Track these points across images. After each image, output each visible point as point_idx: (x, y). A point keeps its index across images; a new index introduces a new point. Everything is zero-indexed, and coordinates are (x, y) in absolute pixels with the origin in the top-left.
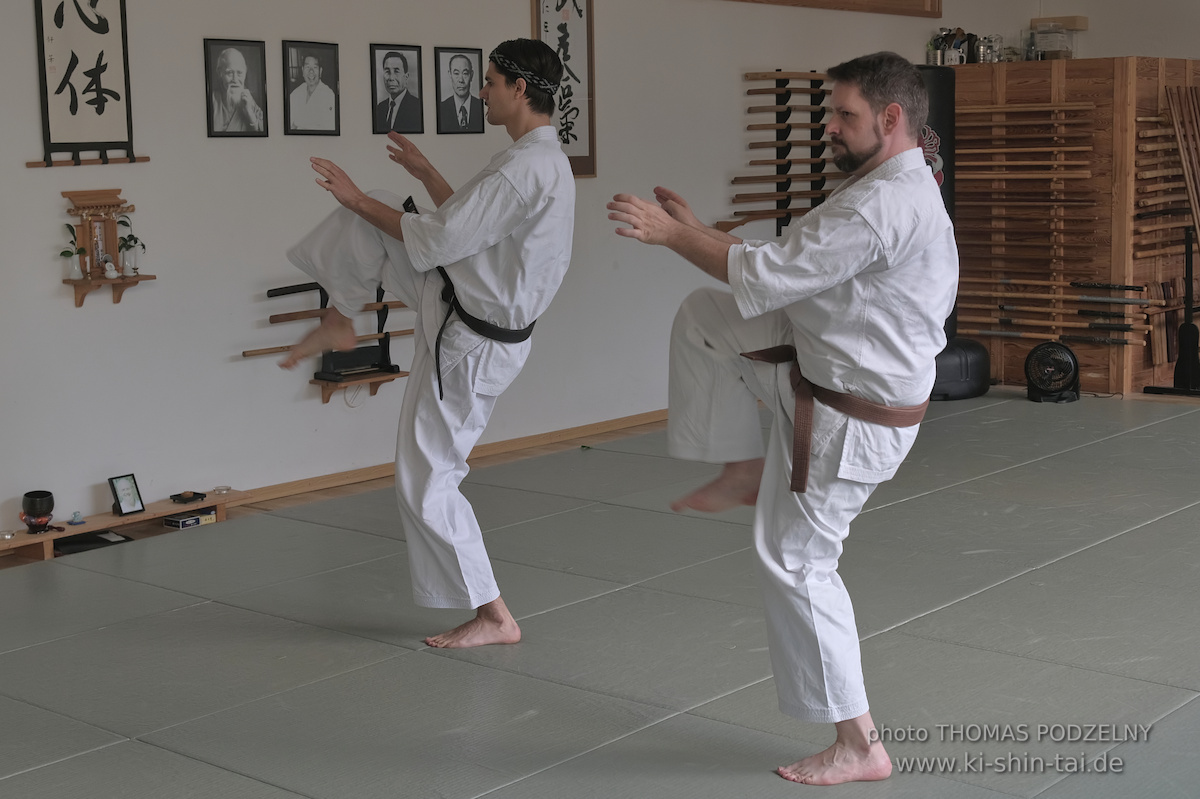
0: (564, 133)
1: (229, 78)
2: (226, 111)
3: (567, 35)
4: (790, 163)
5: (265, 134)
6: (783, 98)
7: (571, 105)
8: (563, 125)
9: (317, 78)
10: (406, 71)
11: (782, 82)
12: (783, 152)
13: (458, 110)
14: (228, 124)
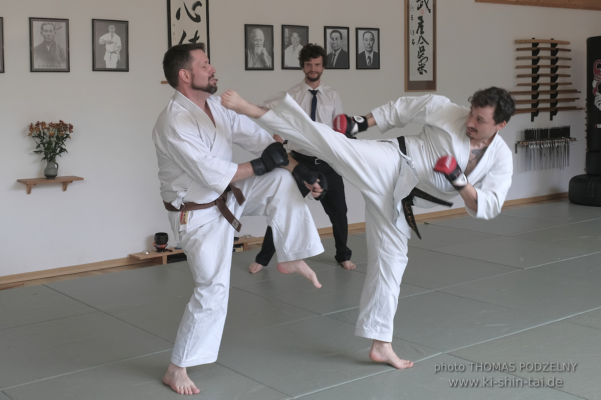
0: (420, 69)
1: (256, 43)
2: (254, 58)
3: (422, 22)
4: (539, 85)
5: (272, 69)
6: (535, 52)
7: (424, 56)
8: (420, 65)
9: (298, 43)
10: (341, 39)
11: (535, 45)
12: (535, 79)
13: (367, 58)
14: (255, 64)
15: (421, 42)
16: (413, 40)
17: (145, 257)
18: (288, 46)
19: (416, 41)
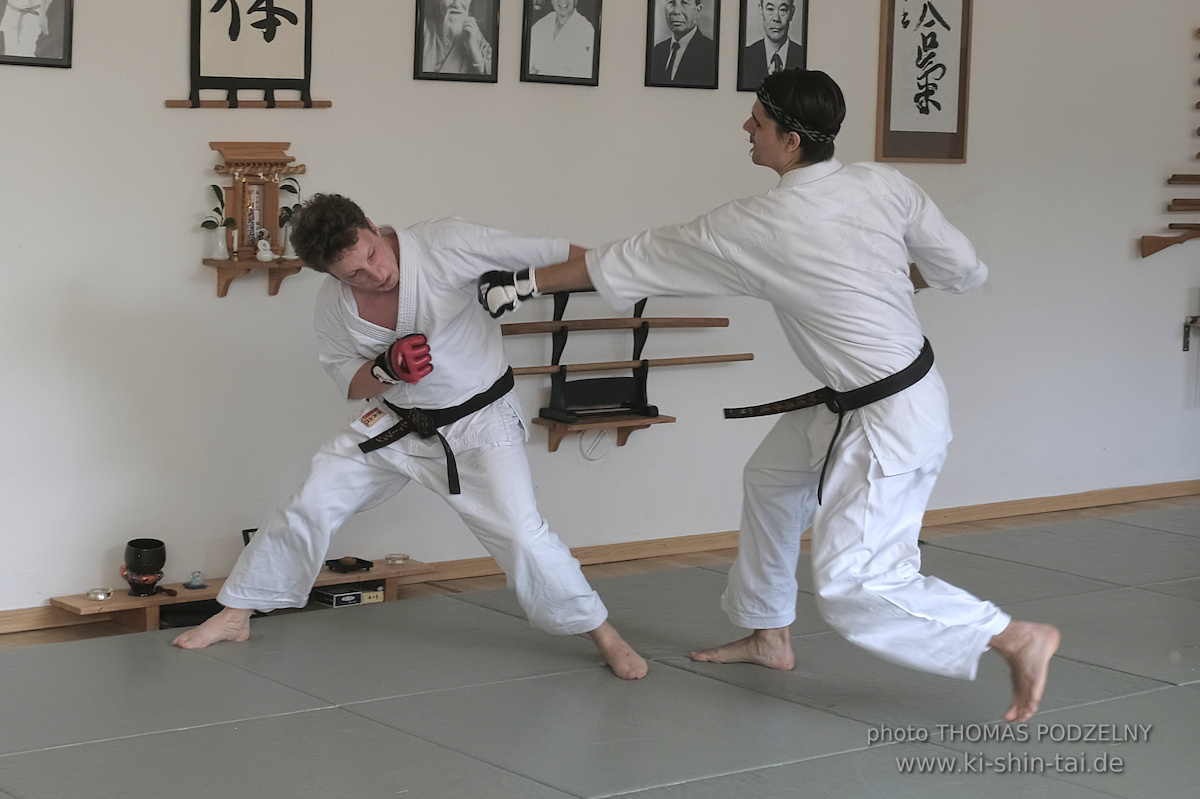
0: (922, 98)
1: (448, 1)
2: (441, 45)
5: (492, 78)
7: (935, 61)
8: (921, 87)
9: (571, 7)
10: (698, 2)
13: (769, 58)
14: (443, 63)
15: (927, 20)
16: (905, 14)
17: (96, 609)
18: (542, 14)
19: (914, 18)
